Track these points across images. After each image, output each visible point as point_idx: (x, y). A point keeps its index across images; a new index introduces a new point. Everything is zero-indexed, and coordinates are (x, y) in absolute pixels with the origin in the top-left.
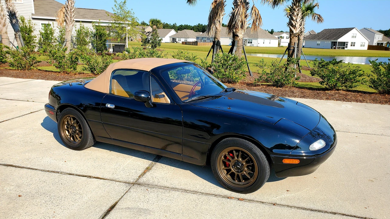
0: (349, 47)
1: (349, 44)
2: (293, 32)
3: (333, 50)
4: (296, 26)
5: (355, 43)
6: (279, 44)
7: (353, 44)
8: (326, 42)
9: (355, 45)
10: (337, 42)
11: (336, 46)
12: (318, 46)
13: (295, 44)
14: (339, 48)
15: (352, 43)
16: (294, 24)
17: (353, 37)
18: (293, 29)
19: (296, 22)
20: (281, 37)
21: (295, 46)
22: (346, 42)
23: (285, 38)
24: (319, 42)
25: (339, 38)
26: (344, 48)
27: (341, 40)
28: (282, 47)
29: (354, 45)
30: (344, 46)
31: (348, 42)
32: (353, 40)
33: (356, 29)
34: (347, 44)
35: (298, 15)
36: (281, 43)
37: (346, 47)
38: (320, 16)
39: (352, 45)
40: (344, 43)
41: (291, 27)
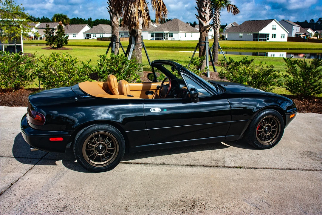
0: (271, 39)
1: (270, 36)
2: (202, 25)
3: (255, 43)
4: (206, 17)
5: (275, 35)
7: (274, 36)
8: (248, 34)
9: (276, 37)
10: (258, 34)
11: (258, 38)
13: (205, 38)
14: (261, 40)
15: (273, 35)
16: (203, 16)
17: (273, 29)
18: (202, 22)
19: (205, 14)
21: (206, 41)
22: (268, 34)
24: (241, 35)
25: (260, 30)
26: (265, 40)
27: (262, 32)
29: (275, 37)
30: (266, 38)
31: (269, 34)
32: (274, 32)
33: (275, 20)
34: (268, 36)
35: (206, 5)
37: (268, 39)
38: (235, 6)
39: (272, 37)
40: (266, 34)
41: (200, 19)
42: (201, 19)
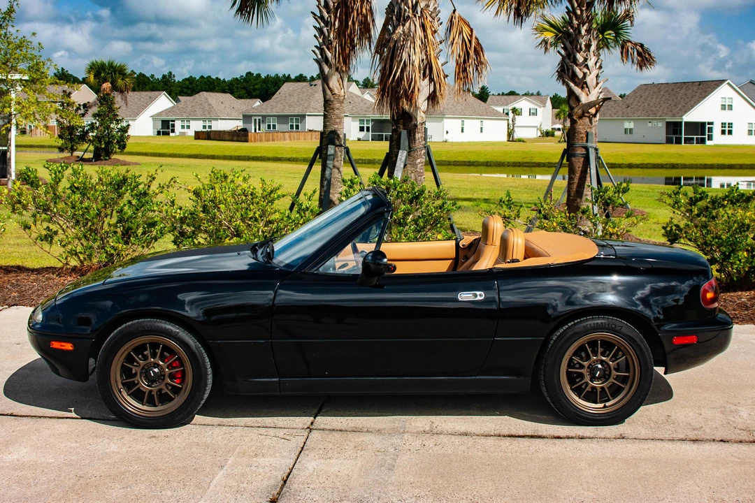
0: (718, 139)
1: (717, 130)
2: (578, 99)
3: (673, 149)
4: (588, 79)
5: (730, 125)
6: (510, 134)
7: (727, 129)
8: (650, 125)
9: (733, 132)
10: (681, 122)
11: (681, 134)
12: (628, 137)
13: (587, 136)
14: (688, 141)
15: (723, 125)
16: (580, 75)
17: (723, 107)
18: (577, 90)
19: (585, 70)
20: (514, 110)
21: (589, 144)
22: (709, 123)
23: (525, 112)
24: (629, 125)
25: (686, 112)
26: (702, 141)
27: (692, 116)
28: (520, 141)
29: (730, 132)
30: (703, 133)
31: (712, 123)
32: (727, 117)
33: (728, 84)
34: (710, 130)
35: (588, 46)
36: (515, 129)
37: (710, 138)
38: (642, 46)
39: (723, 132)
40: (703, 124)
41: (572, 85)
42: (576, 84)
